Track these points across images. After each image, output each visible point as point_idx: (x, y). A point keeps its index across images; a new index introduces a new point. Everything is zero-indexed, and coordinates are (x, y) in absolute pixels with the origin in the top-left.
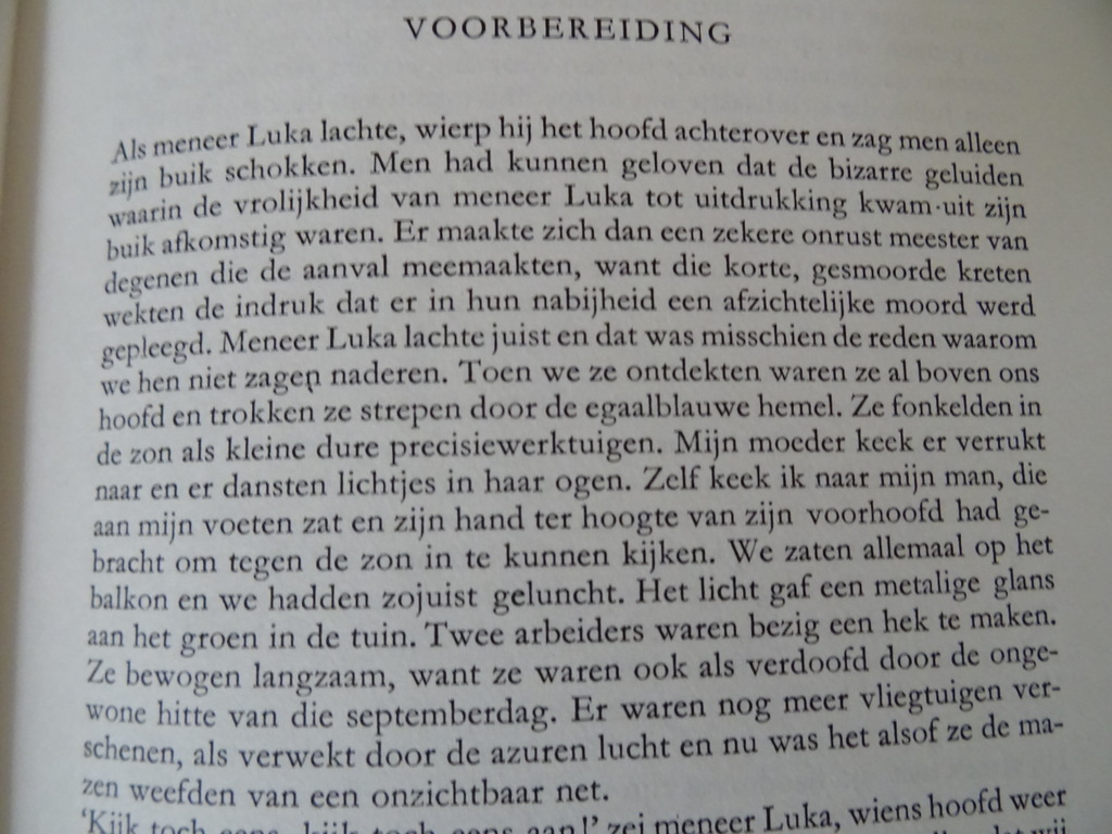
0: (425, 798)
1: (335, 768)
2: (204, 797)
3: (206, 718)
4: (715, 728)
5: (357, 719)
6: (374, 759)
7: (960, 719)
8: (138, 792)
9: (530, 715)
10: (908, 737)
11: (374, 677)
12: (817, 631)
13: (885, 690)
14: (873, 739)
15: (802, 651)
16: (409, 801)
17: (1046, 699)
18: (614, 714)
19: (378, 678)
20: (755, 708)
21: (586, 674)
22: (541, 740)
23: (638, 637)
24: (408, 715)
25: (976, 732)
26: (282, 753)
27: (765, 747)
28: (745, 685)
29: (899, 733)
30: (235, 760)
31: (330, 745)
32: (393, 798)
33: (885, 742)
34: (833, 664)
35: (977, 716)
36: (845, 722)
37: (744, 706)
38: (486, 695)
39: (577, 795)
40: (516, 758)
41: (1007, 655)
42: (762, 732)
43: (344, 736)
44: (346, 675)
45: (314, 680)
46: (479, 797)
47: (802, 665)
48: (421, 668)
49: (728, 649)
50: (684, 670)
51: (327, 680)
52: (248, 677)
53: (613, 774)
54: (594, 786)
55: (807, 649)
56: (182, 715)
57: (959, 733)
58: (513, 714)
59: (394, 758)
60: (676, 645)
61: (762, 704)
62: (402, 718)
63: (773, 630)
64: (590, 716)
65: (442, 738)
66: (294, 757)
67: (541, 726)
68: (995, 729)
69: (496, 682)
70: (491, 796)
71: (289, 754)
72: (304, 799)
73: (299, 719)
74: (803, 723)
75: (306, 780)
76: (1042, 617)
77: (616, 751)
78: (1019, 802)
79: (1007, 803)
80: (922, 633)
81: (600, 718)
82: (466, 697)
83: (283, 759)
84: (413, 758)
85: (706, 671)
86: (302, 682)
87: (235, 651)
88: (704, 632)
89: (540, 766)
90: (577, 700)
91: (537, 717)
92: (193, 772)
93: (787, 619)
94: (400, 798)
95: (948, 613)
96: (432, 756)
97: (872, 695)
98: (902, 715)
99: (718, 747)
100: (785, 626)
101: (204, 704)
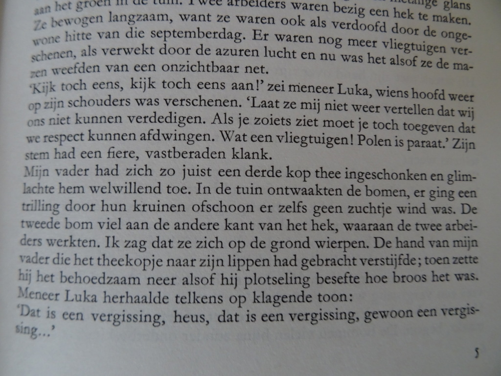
0: (186, 68)
1: (145, 55)
2: (86, 69)
3: (87, 37)
4: (318, 48)
5: (155, 34)
6: (163, 51)
7: (427, 58)
8: (55, 71)
9: (233, 36)
10: (403, 62)
11: (163, 17)
12: (364, 13)
13: (394, 41)
14: (388, 61)
15: (357, 20)
16: (179, 69)
17: (465, 56)
18: (272, 38)
19: (165, 17)
20: (335, 42)
21: (259, 20)
22: (239, 47)
23: (283, 7)
24: (178, 33)
25: (434, 65)
26: (121, 49)
27: (339, 58)
28: (330, 32)
29: (399, 60)
30: (100, 53)
31: (143, 45)
32: (171, 68)
33: (393, 63)
34: (371, 28)
35: (435, 58)
36: (375, 53)
37: (330, 40)
38: (214, 26)
39: (254, 70)
40: (227, 54)
41: (449, 34)
42: (338, 52)
43: (149, 41)
44: (150, 16)
45: (136, 18)
46: (210, 69)
47: (357, 26)
48: (185, 14)
49: (323, 16)
50: (303, 22)
51: (142, 18)
52: (106, 18)
53: (270, 63)
54: (262, 67)
55: (359, 20)
56: (76, 36)
57: (426, 64)
58: (225, 35)
59: (172, 51)
60: (300, 11)
61: (338, 40)
62: (176, 34)
63: (344, 10)
64: (260, 38)
65: (194, 43)
66: (127, 51)
67: (238, 41)
68: (442, 65)
69: (218, 21)
70: (215, 69)
71: (124, 49)
72: (131, 68)
73: (129, 35)
74: (357, 51)
75: (131, 60)
76: (464, 21)
77: (272, 54)
78: (453, 97)
79: (447, 97)
80: (410, 20)
81: (265, 39)
82: (205, 27)
83: (122, 52)
84: (180, 51)
85: (313, 24)
86: (131, 19)
87: (101, 7)
88: (313, 7)
89: (237, 57)
90: (255, 31)
91: (237, 37)
92: (81, 59)
93: (351, 6)
94: (174, 67)
95: (423, 13)
96: (189, 51)
97: (388, 43)
98: (401, 53)
99: (318, 57)
100: (350, 9)
101: (86, 30)
